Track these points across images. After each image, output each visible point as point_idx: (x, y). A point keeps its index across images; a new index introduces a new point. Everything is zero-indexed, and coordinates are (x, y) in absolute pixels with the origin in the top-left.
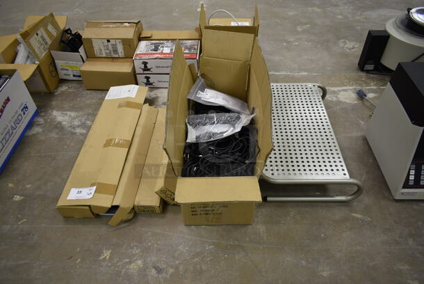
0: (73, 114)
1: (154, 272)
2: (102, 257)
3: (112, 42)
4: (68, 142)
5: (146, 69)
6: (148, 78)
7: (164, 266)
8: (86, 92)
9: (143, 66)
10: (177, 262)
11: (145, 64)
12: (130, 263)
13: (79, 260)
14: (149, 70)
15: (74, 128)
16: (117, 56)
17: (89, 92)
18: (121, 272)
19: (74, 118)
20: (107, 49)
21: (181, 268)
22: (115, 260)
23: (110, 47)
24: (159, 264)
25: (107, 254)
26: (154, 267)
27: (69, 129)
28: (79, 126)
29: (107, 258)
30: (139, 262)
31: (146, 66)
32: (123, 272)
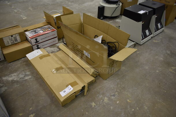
0: (15, 74)
1: (113, 97)
2: (93, 106)
3: (14, 36)
4: (28, 84)
5: (37, 42)
6: (38, 46)
7: (113, 94)
8: (10, 64)
9: (35, 41)
10: (115, 90)
11: (36, 39)
12: (103, 100)
13: (87, 113)
14: (38, 42)
15: (23, 78)
16: (17, 42)
17: (11, 63)
18: (104, 105)
19: (18, 75)
20: (12, 41)
21: (118, 90)
22: (98, 103)
23: (13, 39)
24: (111, 94)
25: (93, 104)
26: (111, 96)
27: (21, 80)
28: (25, 77)
29: (95, 105)
30: (106, 98)
31: (37, 41)
32: (105, 104)
